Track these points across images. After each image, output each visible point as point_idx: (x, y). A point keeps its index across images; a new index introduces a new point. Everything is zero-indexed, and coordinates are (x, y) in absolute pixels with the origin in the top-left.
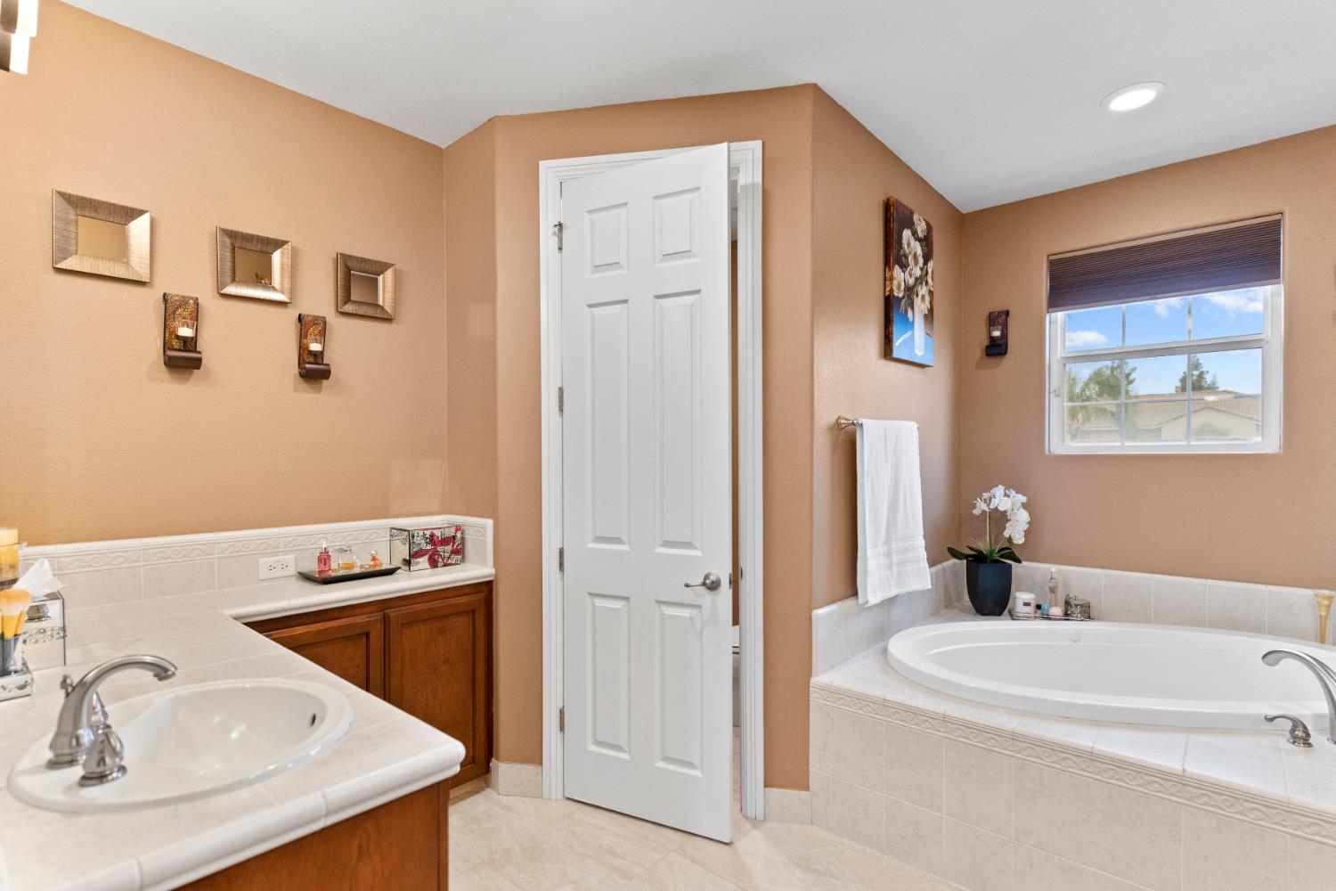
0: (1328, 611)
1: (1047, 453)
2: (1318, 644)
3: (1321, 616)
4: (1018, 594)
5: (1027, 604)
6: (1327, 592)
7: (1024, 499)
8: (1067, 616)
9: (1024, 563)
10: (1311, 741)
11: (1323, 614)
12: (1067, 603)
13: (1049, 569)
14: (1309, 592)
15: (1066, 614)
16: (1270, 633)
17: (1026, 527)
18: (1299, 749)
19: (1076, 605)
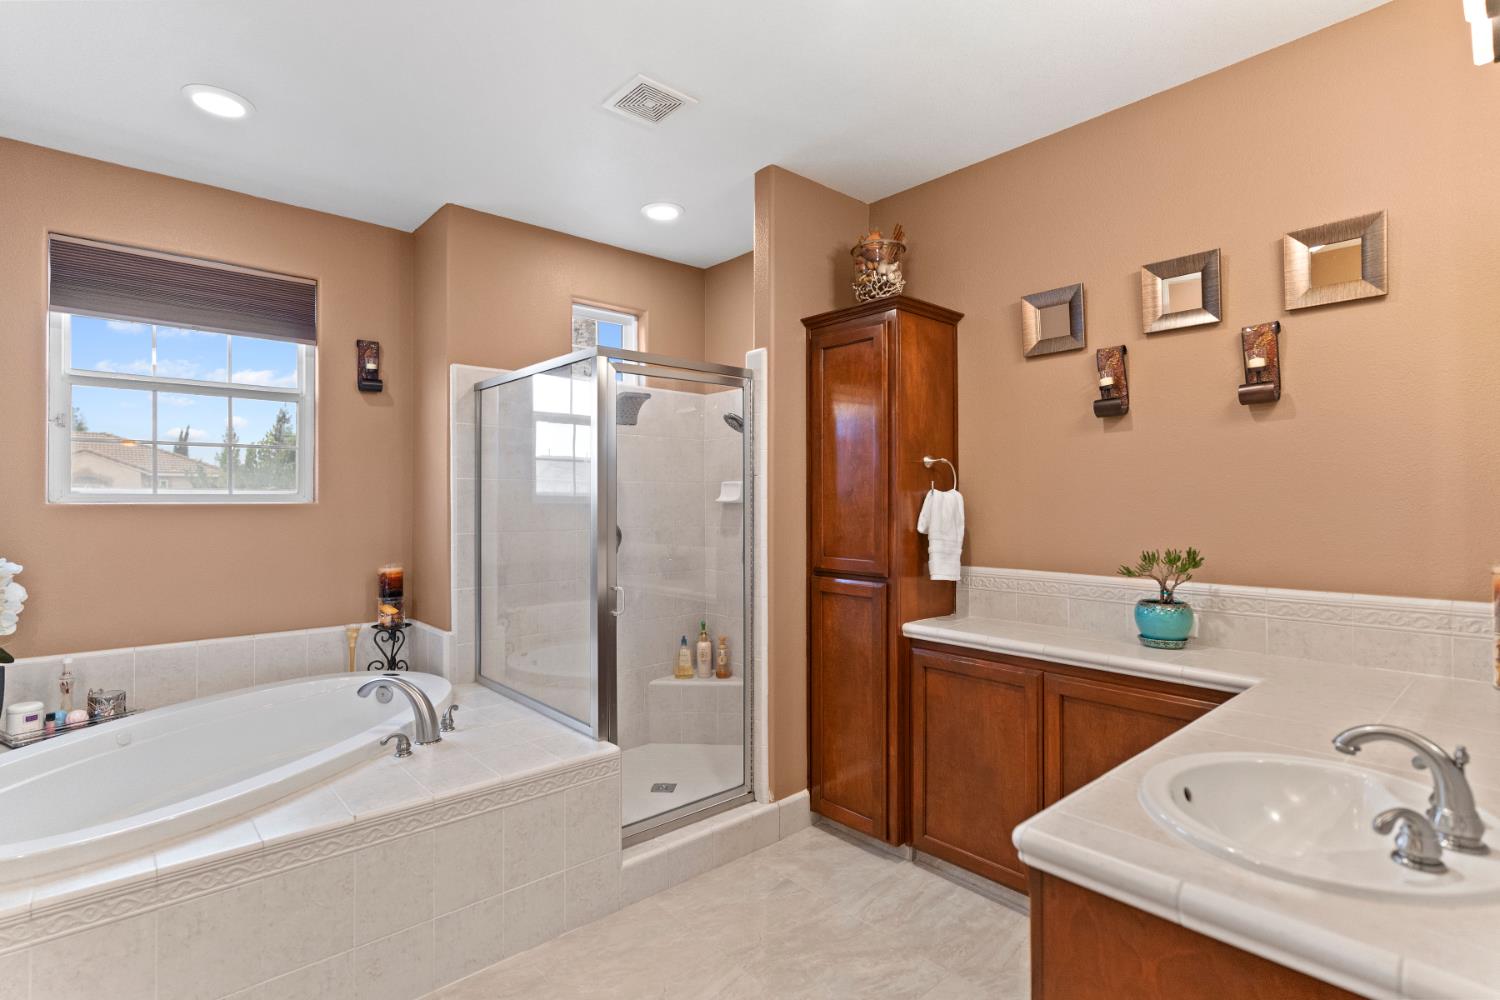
0: (355, 642)
1: (47, 503)
2: (350, 673)
3: (351, 648)
4: (13, 708)
5: (31, 719)
6: (354, 626)
7: (17, 568)
8: (93, 720)
9: (17, 661)
10: (411, 749)
11: (352, 645)
12: (93, 701)
13: (61, 661)
14: (340, 629)
15: (92, 715)
16: (310, 675)
17: (21, 608)
18: (405, 759)
19: (108, 700)
